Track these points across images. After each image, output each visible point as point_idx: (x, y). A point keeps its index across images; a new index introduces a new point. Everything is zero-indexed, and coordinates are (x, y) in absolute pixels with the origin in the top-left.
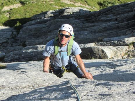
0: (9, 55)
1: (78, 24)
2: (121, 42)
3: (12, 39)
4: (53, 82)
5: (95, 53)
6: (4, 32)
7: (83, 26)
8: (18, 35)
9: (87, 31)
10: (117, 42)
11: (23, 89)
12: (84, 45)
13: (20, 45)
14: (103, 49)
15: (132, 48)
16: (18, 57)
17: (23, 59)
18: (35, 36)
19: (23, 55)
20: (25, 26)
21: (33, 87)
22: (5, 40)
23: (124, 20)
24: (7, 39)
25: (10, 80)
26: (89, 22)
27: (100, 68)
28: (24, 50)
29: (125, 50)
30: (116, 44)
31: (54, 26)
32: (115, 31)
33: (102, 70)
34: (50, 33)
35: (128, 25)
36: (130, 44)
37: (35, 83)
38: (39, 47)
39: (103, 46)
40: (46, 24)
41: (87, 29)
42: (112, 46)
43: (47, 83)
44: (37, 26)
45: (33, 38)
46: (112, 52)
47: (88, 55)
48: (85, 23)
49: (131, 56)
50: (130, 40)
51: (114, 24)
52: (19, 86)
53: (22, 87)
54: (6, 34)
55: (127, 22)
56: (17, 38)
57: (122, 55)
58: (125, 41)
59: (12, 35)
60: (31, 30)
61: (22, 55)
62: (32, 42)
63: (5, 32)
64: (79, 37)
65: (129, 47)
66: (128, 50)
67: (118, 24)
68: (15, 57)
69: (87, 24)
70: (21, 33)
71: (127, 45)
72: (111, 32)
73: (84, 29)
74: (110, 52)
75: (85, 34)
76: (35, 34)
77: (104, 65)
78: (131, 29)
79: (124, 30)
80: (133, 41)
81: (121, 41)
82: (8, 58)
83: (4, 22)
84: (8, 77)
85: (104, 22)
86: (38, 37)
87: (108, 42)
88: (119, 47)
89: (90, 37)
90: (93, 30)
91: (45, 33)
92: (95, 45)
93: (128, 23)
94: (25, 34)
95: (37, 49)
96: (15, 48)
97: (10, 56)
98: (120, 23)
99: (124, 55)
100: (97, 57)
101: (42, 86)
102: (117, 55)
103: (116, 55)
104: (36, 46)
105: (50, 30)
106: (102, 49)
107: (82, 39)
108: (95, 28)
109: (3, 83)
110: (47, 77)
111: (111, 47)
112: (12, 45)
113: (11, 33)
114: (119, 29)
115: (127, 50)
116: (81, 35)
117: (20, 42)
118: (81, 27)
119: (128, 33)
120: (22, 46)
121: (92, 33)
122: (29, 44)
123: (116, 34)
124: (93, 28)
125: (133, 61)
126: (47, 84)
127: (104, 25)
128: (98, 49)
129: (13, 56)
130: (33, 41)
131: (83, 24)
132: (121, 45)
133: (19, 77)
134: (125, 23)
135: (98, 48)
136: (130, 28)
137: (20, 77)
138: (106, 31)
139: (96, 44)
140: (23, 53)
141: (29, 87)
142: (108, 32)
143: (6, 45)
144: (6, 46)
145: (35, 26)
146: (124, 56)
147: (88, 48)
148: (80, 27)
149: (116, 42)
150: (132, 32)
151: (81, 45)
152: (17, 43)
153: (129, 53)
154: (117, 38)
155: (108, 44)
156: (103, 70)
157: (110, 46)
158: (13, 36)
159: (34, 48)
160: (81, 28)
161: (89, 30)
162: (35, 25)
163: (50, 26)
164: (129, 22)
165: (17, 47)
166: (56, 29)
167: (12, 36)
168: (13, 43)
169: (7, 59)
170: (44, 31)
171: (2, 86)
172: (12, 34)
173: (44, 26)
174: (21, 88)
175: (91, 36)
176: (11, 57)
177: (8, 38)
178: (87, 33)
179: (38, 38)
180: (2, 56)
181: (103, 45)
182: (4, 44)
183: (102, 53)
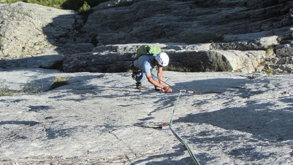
0: (70, 59)
1: (182, 10)
2: (253, 44)
3: (75, 31)
4: (160, 149)
5: (211, 60)
6: (62, 19)
7: (190, 12)
8: (84, 24)
9: (197, 22)
10: (248, 44)
11: (111, 162)
12: (193, 46)
13: (88, 40)
14: (224, 55)
15: (271, 54)
16: (85, 62)
17: (93, 66)
18: (112, 26)
19: (93, 60)
20: (96, 10)
21: (128, 158)
22: (64, 33)
23: (259, 4)
24: (68, 31)
25: (89, 145)
26: (201, 6)
27: (224, 95)
28: (95, 52)
29: (260, 57)
30: (245, 47)
31: (144, 10)
32: (243, 22)
33: (228, 99)
34: (137, 23)
35: (265, 13)
36: (269, 47)
37: (130, 151)
38: (120, 48)
39: (224, 49)
40: (130, 8)
41: (198, 17)
42: (239, 49)
43: (150, 150)
44: (116, 11)
45: (109, 30)
46: (239, 59)
47: (199, 63)
48: (194, 8)
49: (270, 68)
50: (268, 41)
51: (242, 11)
52: (104, 157)
53: (109, 160)
54: (66, 23)
55: (263, 9)
56: (82, 30)
57: (256, 66)
58: (261, 43)
59: (75, 24)
60: (106, 17)
61: (91, 59)
62: (107, 36)
63: (64, 19)
64: (184, 31)
65: (266, 53)
66: (265, 57)
67: (249, 12)
68: (81, 63)
69: (198, 10)
70: (90, 21)
71: (263, 49)
72: (236, 23)
73: (192, 17)
74: (236, 59)
75: (194, 27)
76: (112, 23)
77: (229, 90)
78: (270, 21)
79: (258, 23)
80: (274, 43)
81: (254, 41)
82: (70, 64)
83: (62, 3)
84: (84, 141)
85: (225, 7)
86: (118, 28)
87: (232, 43)
88: (251, 51)
89: (202, 32)
90: (208, 21)
91: (130, 23)
92: (211, 47)
93: (265, 10)
94: (97, 23)
95: (116, 51)
96: (81, 46)
97: (72, 60)
98: (252, 9)
99: (258, 66)
100: (214, 67)
101: (143, 156)
102: (247, 65)
103: (245, 65)
104: (115, 45)
105: (137, 17)
106: (222, 55)
107: (189, 34)
108: (211, 16)
109: (76, 152)
110: (149, 138)
111: (238, 52)
112: (75, 40)
113: (74, 20)
114: (250, 19)
115: (263, 58)
116: (187, 27)
117: (88, 36)
118: (188, 14)
119: (265, 26)
120: (91, 42)
121: (205, 25)
122: (102, 39)
123: (244, 28)
124: (207, 16)
125: (278, 84)
126: (150, 152)
127: (225, 12)
128: (216, 55)
129: (77, 61)
130: (109, 34)
131: (191, 8)
132: (253, 49)
133: (103, 139)
134: (259, 10)
135: (217, 53)
136: (268, 18)
137: (105, 140)
138: (228, 22)
139: (213, 46)
140: (94, 56)
141: (120, 159)
142: (231, 24)
143: (64, 40)
144: (65, 42)
145: (113, 10)
146: (259, 68)
147: (199, 52)
148: (186, 14)
149: (246, 43)
150: (271, 26)
151: (189, 46)
152: (82, 37)
153: (266, 62)
154: (247, 35)
155: (232, 46)
156: (230, 100)
157: (236, 49)
158: (77, 26)
159: (111, 49)
160: (187, 16)
161: (202, 20)
162: (113, 8)
163: (137, 12)
164: (267, 8)
165: (83, 44)
166: (147, 16)
167: (75, 26)
168: (77, 37)
169: (67, 65)
170: (127, 18)
171: (75, 157)
172: (75, 22)
173: (128, 10)
174: (107, 162)
175: (203, 30)
176: (73, 62)
177: (68, 29)
178: (196, 25)
179: (117, 31)
180: (60, 59)
181: (225, 47)
182: (61, 38)
183: (222, 62)
